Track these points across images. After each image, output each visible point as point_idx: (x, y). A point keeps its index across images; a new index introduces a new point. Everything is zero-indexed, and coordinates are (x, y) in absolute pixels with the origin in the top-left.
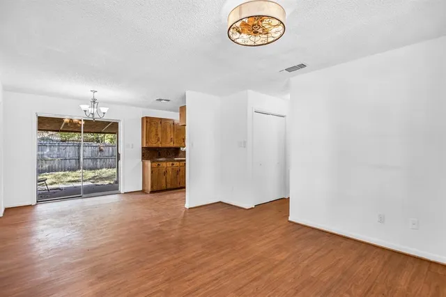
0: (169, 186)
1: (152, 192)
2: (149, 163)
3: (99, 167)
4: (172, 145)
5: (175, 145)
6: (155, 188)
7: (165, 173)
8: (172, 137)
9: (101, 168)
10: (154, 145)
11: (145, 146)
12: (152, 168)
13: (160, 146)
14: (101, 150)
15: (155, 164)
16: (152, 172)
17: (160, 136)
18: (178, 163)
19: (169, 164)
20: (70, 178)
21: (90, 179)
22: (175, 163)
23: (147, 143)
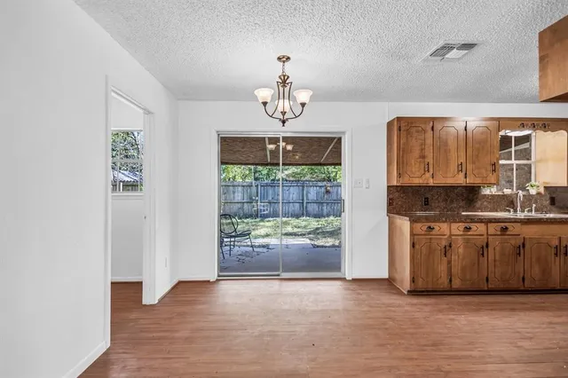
0: (457, 284)
1: (414, 293)
2: (404, 224)
3: (325, 213)
4: (460, 180)
5: (470, 181)
6: (421, 285)
7: (447, 250)
8: (462, 160)
9: (328, 215)
10: (417, 181)
11: (395, 183)
12: (412, 234)
13: (431, 182)
14: (328, 192)
15: (421, 227)
16: (413, 245)
17: (430, 159)
18: (481, 228)
19: (457, 228)
20: (289, 229)
21: (309, 233)
22: (473, 226)
23: (399, 175)
